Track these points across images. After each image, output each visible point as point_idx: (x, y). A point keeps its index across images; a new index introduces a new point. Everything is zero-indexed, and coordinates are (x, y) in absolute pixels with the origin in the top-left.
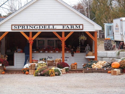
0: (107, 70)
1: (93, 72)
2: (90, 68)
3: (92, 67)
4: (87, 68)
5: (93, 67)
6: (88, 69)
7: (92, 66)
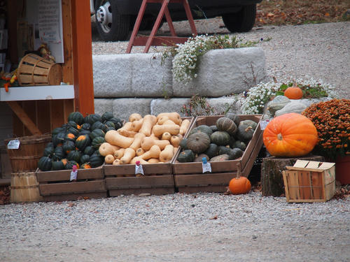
0: (216, 170)
1: (108, 194)
2: (86, 167)
3: (102, 158)
4: (63, 167)
5: (109, 158)
6: (73, 176)
7: (104, 148)
